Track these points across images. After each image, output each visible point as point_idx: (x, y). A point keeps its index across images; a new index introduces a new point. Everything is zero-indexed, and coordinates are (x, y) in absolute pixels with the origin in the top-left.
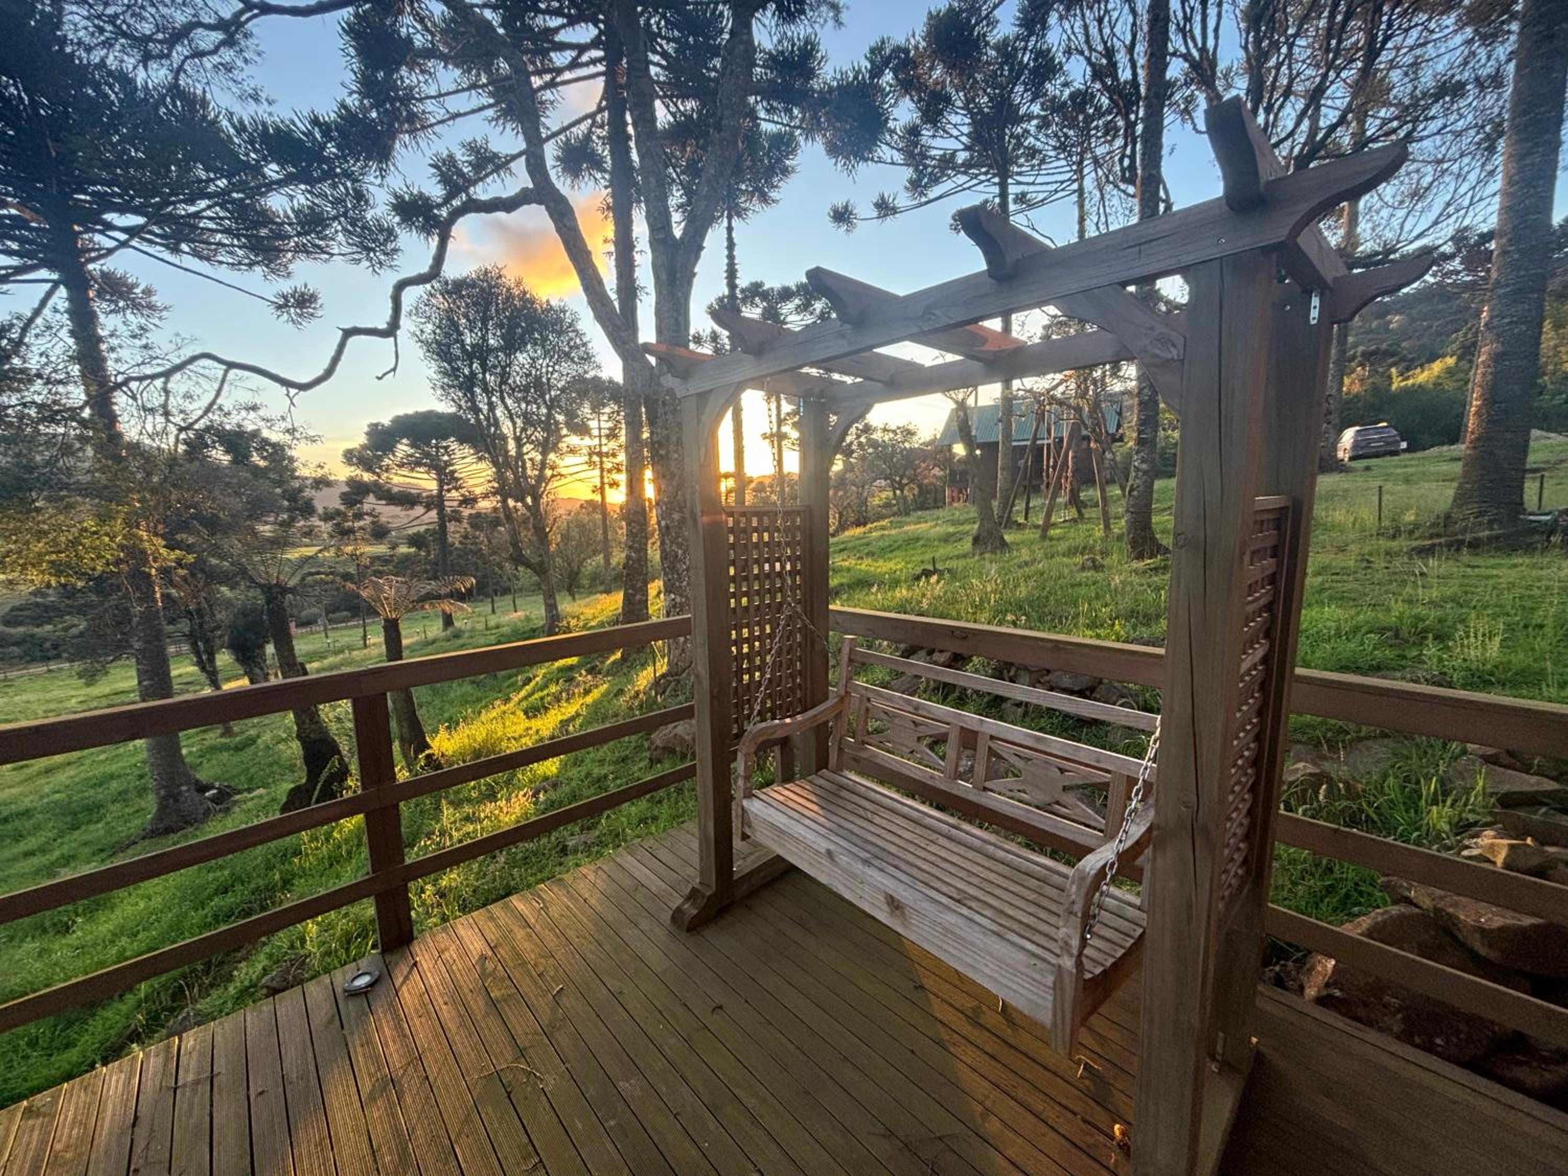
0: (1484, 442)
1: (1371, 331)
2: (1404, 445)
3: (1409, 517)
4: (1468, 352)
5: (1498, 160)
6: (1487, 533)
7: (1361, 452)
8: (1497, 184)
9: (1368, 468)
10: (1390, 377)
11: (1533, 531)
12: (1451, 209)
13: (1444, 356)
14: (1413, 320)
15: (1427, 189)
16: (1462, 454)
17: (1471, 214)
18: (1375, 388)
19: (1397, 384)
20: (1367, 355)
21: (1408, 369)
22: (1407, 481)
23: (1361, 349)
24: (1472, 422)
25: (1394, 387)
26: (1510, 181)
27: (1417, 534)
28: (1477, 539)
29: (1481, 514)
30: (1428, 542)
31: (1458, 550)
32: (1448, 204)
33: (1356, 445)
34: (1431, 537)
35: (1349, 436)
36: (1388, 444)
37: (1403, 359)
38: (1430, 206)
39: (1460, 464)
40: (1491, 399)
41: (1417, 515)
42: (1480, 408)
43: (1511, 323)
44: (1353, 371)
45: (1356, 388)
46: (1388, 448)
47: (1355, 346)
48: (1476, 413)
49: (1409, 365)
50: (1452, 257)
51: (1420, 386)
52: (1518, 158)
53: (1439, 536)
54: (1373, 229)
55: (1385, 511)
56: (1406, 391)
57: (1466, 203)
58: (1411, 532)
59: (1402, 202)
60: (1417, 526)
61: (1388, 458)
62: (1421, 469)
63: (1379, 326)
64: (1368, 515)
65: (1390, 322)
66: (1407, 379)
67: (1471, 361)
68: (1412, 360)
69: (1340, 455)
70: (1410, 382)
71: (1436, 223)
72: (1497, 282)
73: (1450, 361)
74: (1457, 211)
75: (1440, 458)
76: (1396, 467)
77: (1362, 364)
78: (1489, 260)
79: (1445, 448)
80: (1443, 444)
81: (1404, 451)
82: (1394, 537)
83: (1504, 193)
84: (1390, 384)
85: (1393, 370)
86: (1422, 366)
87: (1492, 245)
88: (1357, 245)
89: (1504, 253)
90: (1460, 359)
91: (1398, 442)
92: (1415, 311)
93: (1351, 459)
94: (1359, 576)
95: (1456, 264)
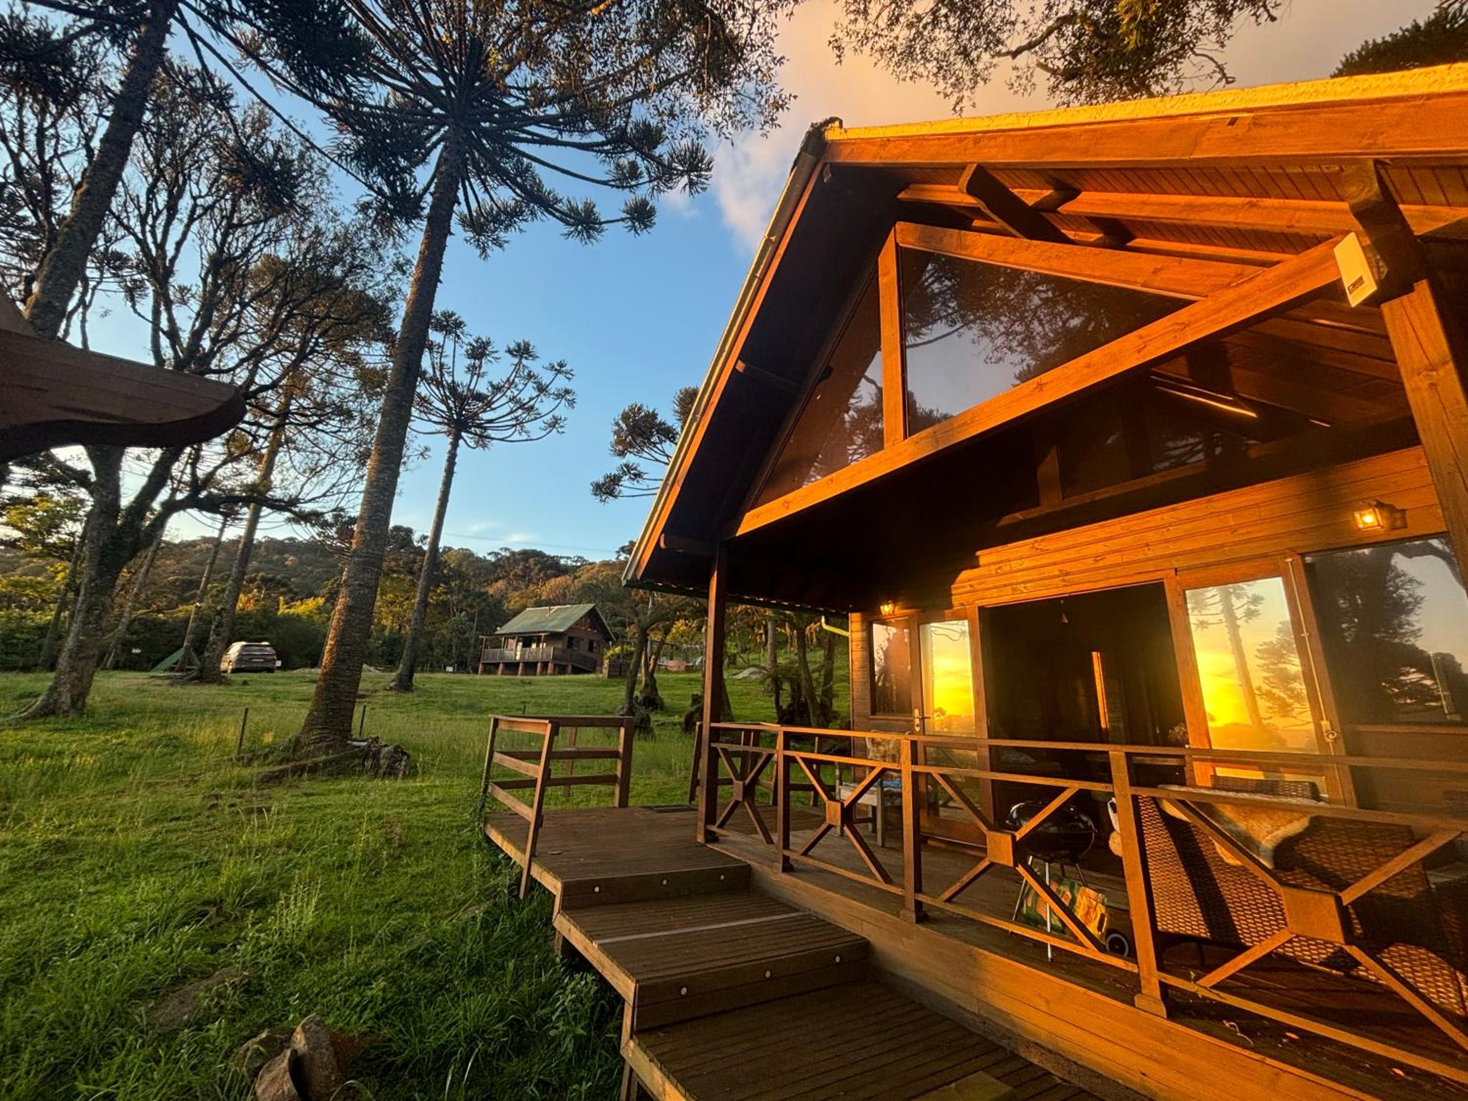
0: (331, 676)
1: (271, 562)
2: (279, 663)
3: (268, 738)
4: (332, 598)
5: (365, 470)
6: (324, 757)
7: (243, 666)
8: (362, 486)
9: (245, 683)
10: (278, 602)
11: (354, 756)
12: (335, 490)
13: (316, 596)
14: (302, 563)
15: (324, 468)
16: (317, 677)
17: (346, 499)
18: (265, 612)
19: (283, 610)
20: (264, 580)
21: (293, 600)
22: (274, 699)
23: (262, 574)
24: (326, 658)
25: (279, 613)
26: (371, 484)
27: (271, 758)
28: (316, 764)
29: (321, 740)
30: (277, 768)
31: (301, 775)
32: (334, 485)
33: (241, 658)
34: (281, 763)
35: (236, 648)
36: (266, 661)
37: (290, 591)
38: (323, 481)
39: (315, 686)
40: (341, 642)
41: (275, 737)
42: (333, 646)
43: (359, 585)
44: (250, 591)
45: (251, 607)
46: (265, 665)
47: (257, 570)
48: (331, 650)
49: (294, 597)
50: (331, 526)
51: (298, 616)
52: (378, 471)
53: (288, 760)
54: (282, 481)
55: (247, 734)
56: (289, 619)
57: (345, 490)
58: (266, 756)
59: (305, 472)
60: (272, 749)
61: (265, 674)
62: (287, 688)
63: (278, 560)
64: (231, 734)
65: (286, 559)
66: (290, 608)
67: (333, 604)
68: (296, 594)
69: (224, 666)
70: (292, 611)
71: (324, 495)
72: (355, 551)
73: (321, 601)
74: (339, 493)
75: (302, 680)
76: (268, 683)
77: (259, 588)
78: (352, 537)
79: (307, 670)
80: (306, 666)
81: (278, 668)
82: (249, 763)
83: (366, 492)
84: (278, 609)
85: (281, 598)
86: (302, 600)
87: (355, 527)
88: (270, 488)
89: (362, 532)
90: (327, 601)
91: (274, 660)
92: (304, 557)
93: (234, 671)
94: (202, 819)
95: (332, 532)
